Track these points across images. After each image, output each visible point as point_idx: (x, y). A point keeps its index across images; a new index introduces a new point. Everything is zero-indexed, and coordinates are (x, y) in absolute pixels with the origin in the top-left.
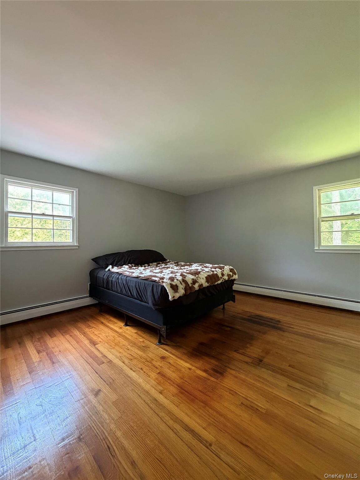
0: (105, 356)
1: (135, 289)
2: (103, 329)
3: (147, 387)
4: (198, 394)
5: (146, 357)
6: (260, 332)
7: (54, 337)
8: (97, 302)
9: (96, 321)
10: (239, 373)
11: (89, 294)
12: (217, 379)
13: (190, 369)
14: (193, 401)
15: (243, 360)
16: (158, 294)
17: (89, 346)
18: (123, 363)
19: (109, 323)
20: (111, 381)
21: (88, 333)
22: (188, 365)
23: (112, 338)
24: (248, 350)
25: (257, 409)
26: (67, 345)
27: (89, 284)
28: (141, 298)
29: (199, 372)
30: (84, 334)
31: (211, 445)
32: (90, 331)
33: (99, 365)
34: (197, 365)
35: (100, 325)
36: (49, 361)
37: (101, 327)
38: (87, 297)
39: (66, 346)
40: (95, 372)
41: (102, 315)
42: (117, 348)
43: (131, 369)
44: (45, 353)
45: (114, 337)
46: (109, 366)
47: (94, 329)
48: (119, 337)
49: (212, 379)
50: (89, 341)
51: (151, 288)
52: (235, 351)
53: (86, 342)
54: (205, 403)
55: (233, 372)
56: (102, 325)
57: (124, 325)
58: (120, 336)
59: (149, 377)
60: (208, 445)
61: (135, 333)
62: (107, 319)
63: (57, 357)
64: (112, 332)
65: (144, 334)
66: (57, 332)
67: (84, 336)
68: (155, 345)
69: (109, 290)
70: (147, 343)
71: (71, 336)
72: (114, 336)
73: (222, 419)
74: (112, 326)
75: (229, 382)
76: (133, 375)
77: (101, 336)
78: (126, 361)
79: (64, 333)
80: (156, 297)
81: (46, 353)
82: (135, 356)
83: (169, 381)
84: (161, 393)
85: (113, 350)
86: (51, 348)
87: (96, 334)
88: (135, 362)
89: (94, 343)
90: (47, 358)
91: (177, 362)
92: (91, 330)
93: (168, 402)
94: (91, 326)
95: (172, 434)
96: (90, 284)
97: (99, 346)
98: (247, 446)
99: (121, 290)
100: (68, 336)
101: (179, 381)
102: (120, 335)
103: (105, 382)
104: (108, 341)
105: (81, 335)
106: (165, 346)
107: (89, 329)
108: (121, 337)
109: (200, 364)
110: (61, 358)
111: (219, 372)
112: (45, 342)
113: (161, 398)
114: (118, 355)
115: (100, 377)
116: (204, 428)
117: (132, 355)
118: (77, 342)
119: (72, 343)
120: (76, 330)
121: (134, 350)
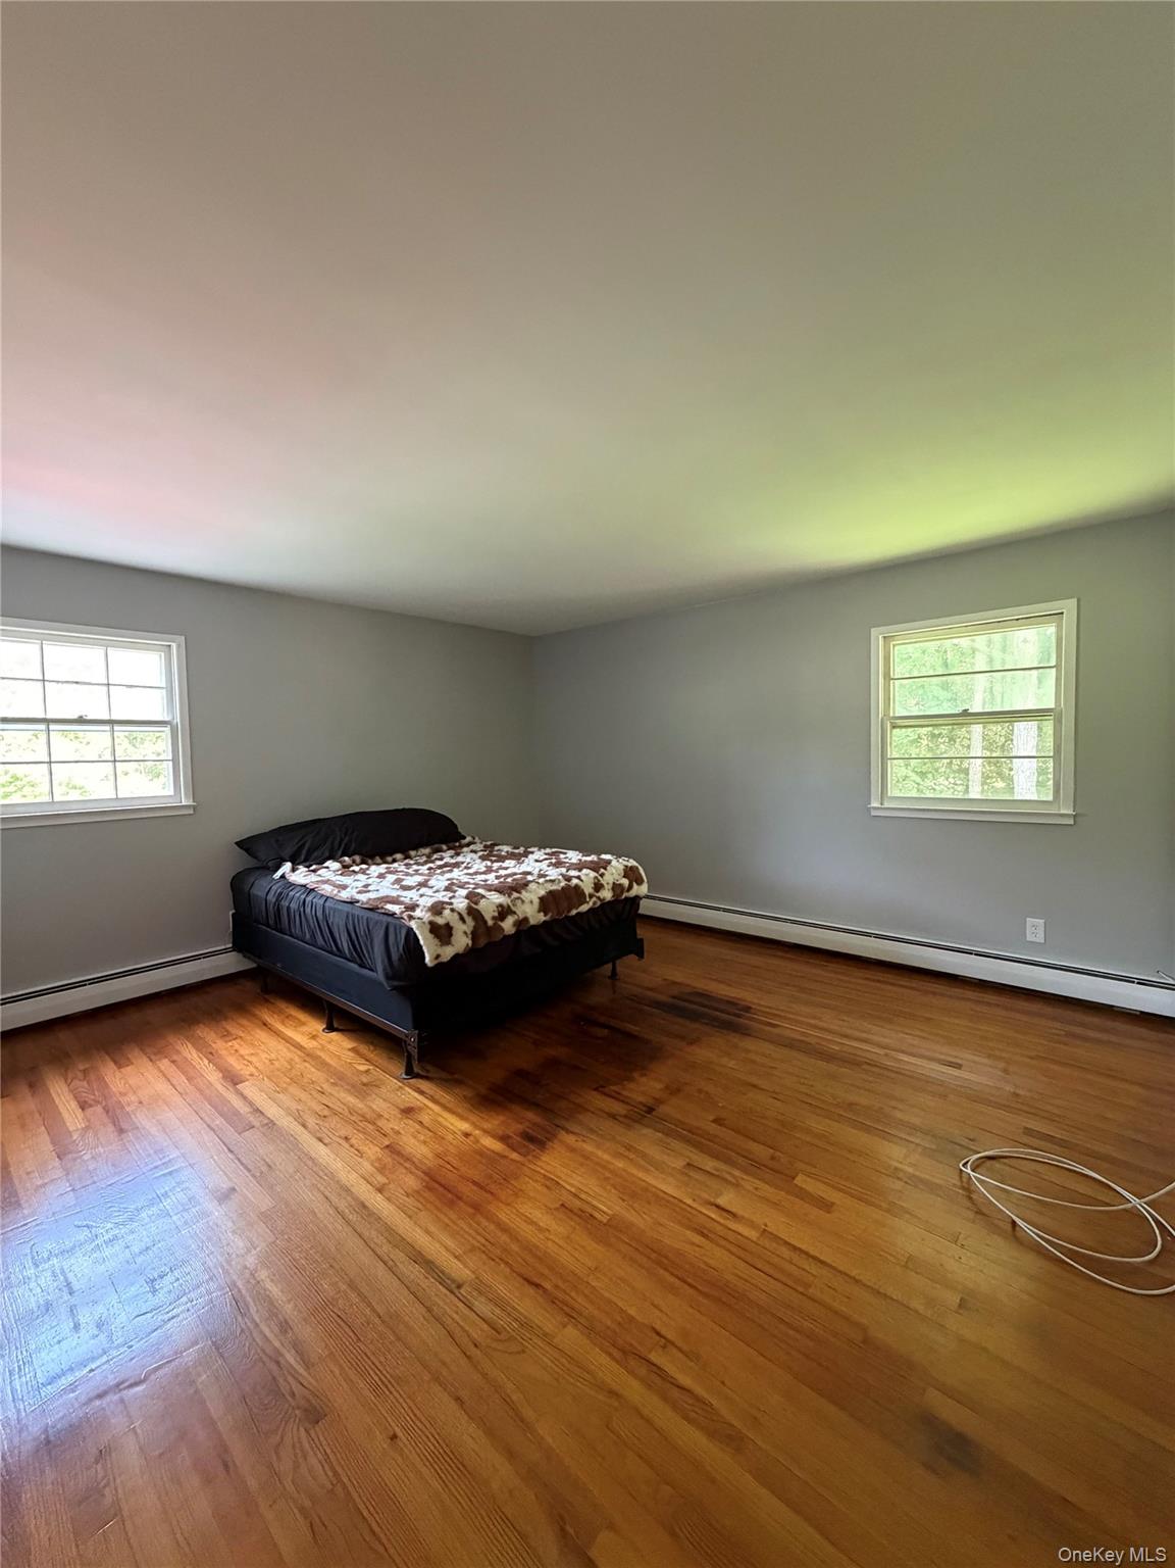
0: (258, 1111)
1: (346, 934)
2: (264, 1041)
3: (350, 1178)
4: (467, 1190)
5: (366, 1110)
6: (682, 1038)
7: (128, 1066)
8: (254, 965)
9: (249, 1020)
10: (584, 1141)
11: (233, 943)
12: (525, 1156)
13: (467, 1135)
14: (451, 1204)
15: (607, 1110)
16: (398, 948)
17: (220, 1088)
18: (304, 1126)
19: (283, 1024)
20: (264, 1169)
21: (223, 1052)
22: (465, 1126)
23: (286, 1064)
24: (632, 1086)
25: (591, 1215)
26: (162, 1087)
27: (231, 913)
28: (360, 957)
29: (489, 1142)
30: (211, 1056)
31: (459, 1287)
32: (226, 1049)
33: (239, 1134)
34: (486, 1126)
35: (258, 1031)
36: (111, 1128)
37: (261, 1035)
38: (225, 951)
39: (158, 1089)
40: (226, 1150)
41: (267, 1001)
42: (293, 1089)
43: (320, 1140)
44: (99, 1109)
45: (290, 1062)
46: (264, 1134)
47: (238, 1041)
48: (305, 1061)
49: (514, 1156)
50: (221, 1075)
51: (382, 933)
52: (596, 1089)
53: (213, 1076)
54: (477, 1208)
55: (570, 1139)
56: (262, 1030)
57: (323, 1030)
58: (307, 1058)
59: (361, 1157)
60: (453, 1286)
61: (349, 1050)
62: (280, 1012)
63: (133, 1116)
64: (288, 1049)
65: (372, 1052)
66: (135, 1054)
67: (210, 1062)
68: (395, 1081)
69: (281, 931)
70: (377, 1073)
71: (173, 1062)
72: (292, 1059)
73: (504, 1238)
74: (289, 1032)
75: (552, 1162)
76: (322, 1153)
77: (254, 1059)
78: (311, 1121)
79: (155, 1054)
80: (395, 957)
81: (104, 1108)
82: (336, 1108)
83: (407, 1165)
84: (380, 1190)
85: (281, 1096)
86: (118, 1095)
87: (242, 1056)
88: (334, 1121)
89: (233, 1079)
90: (106, 1120)
91: (440, 1119)
92: (230, 1044)
93: (392, 1208)
94: (232, 1035)
95: (381, 1271)
96: (233, 915)
97: (247, 1088)
98: (537, 1286)
99: (313, 935)
100: (166, 1061)
101: (430, 1162)
102: (309, 1055)
103: (249, 1171)
104: (273, 1071)
105: (201, 1059)
106: (420, 1081)
107: (226, 1042)
108: (310, 1060)
109: (495, 1122)
110: (142, 1119)
111: (535, 1141)
112: (101, 1079)
113: (378, 1202)
114: (294, 1106)
115: (239, 1160)
116: (456, 1257)
117: (330, 1105)
118: (189, 1079)
119: (175, 1082)
120: (190, 1045)
121: (336, 1095)
